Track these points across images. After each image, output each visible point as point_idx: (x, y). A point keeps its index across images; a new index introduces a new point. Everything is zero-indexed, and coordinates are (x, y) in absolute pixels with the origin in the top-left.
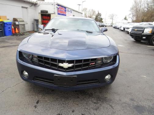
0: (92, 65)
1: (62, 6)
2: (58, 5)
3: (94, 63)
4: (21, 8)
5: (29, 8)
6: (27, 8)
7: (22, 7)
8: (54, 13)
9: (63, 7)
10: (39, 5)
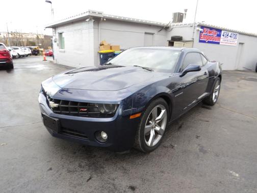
0: (82, 111)
1: (211, 28)
2: (202, 27)
3: (85, 110)
4: (144, 34)
5: (156, 33)
6: (153, 34)
7: (146, 33)
8: (192, 40)
9: (214, 29)
10: (172, 29)
